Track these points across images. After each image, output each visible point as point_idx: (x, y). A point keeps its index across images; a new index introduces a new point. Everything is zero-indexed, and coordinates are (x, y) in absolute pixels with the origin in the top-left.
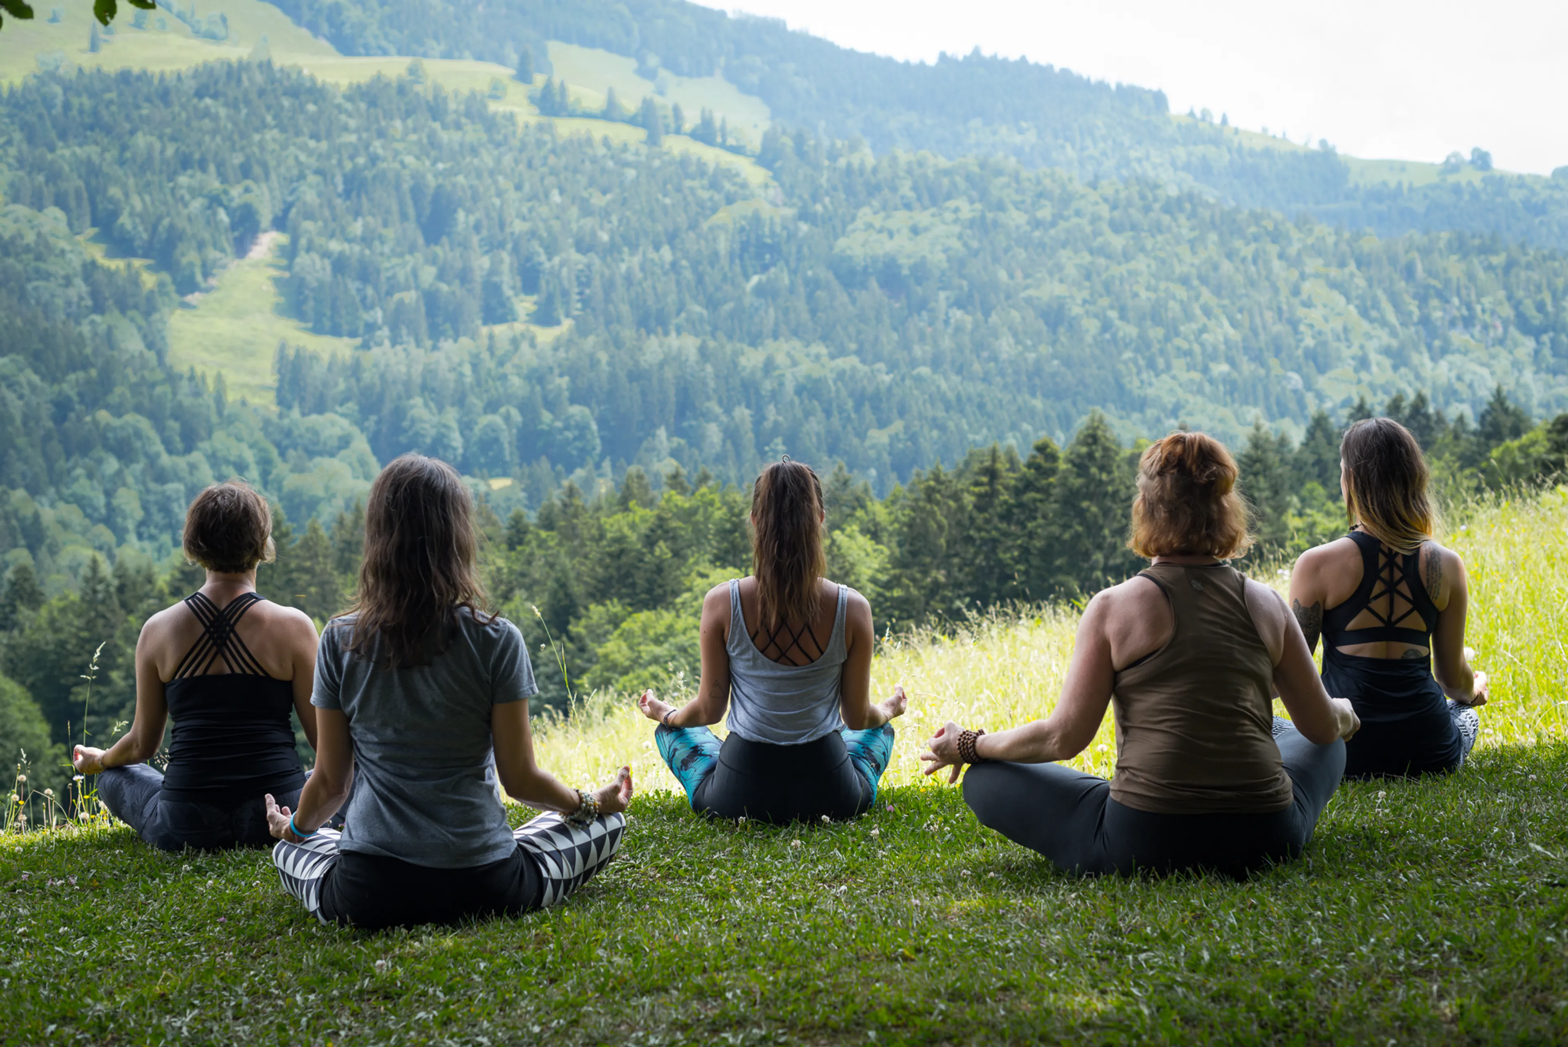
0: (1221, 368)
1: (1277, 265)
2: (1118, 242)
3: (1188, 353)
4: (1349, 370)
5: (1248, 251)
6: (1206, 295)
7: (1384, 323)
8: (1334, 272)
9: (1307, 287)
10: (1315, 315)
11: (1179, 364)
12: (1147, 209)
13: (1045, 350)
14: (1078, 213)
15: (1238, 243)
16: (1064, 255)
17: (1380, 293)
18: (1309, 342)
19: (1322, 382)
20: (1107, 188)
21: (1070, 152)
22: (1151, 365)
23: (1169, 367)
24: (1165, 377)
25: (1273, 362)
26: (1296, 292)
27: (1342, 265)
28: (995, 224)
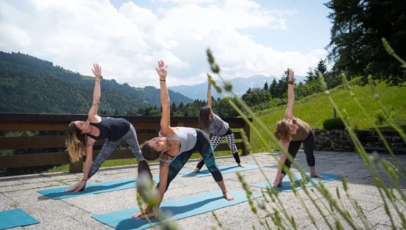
0: (63, 106)
1: (72, 90)
2: (46, 85)
3: (58, 103)
4: (83, 107)
5: (67, 88)
6: (61, 95)
7: (89, 100)
8: (81, 92)
9: (77, 94)
10: (78, 98)
11: (57, 105)
12: (51, 80)
13: (33, 102)
14: (39, 80)
15: (66, 87)
16: (37, 87)
17: (88, 96)
18: (77, 102)
19: (80, 109)
20: (44, 77)
21: (36, 70)
22: (52, 105)
23: (55, 106)
24: (54, 107)
25: (72, 105)
26: (75, 95)
27: (82, 91)
28: (24, 81)
